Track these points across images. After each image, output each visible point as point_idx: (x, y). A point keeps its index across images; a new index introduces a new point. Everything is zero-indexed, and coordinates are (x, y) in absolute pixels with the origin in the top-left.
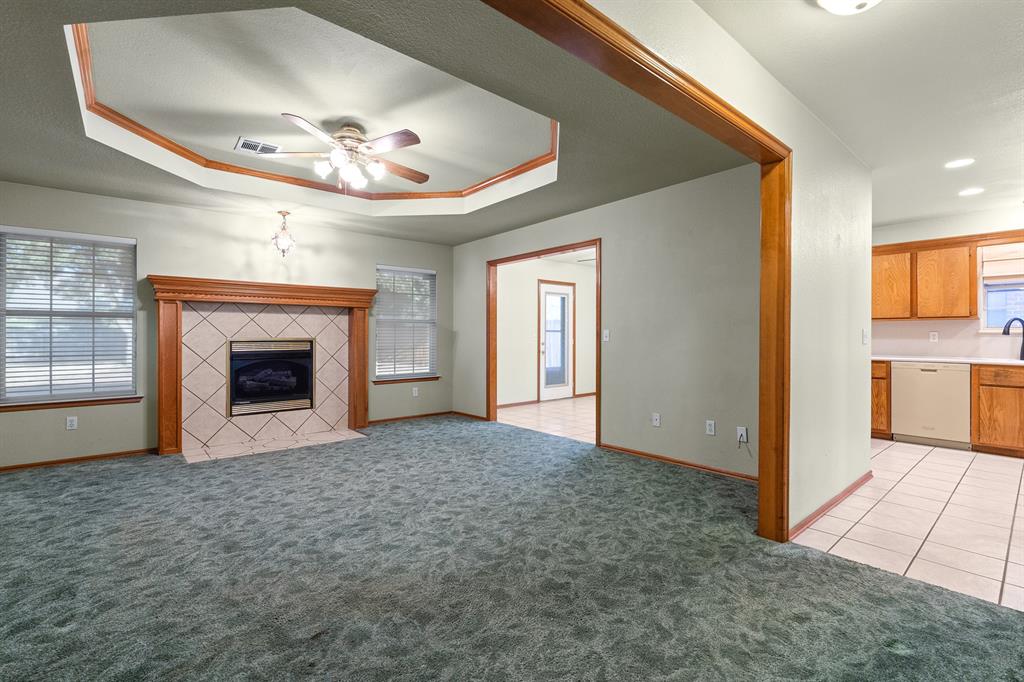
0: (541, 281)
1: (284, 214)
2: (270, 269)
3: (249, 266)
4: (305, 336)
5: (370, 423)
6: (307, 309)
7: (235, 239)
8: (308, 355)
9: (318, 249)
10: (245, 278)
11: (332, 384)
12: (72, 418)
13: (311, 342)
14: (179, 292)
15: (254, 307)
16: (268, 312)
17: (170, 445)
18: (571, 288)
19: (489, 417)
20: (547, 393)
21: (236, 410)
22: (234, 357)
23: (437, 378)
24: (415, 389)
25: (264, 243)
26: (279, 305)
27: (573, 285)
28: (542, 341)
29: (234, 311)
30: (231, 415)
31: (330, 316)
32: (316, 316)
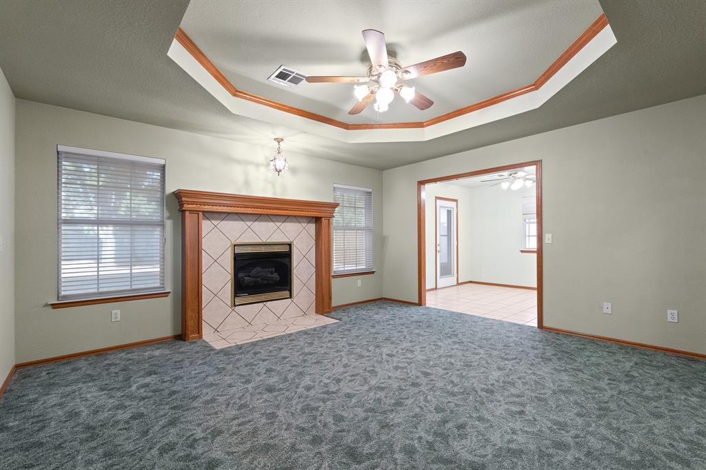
0: (437, 198)
1: (279, 140)
2: (262, 186)
3: (247, 183)
4: (286, 240)
5: (333, 308)
6: (287, 218)
7: (238, 162)
8: (288, 255)
10: (244, 193)
11: (304, 279)
12: (116, 311)
13: (290, 245)
14: (201, 204)
15: (251, 217)
16: (260, 221)
17: (193, 333)
18: (454, 204)
19: (420, 303)
20: (441, 282)
21: (238, 301)
22: (238, 259)
23: (373, 272)
24: (359, 281)
25: (258, 165)
26: (268, 215)
27: (456, 201)
28: (438, 243)
29: (236, 220)
30: (235, 306)
31: (303, 224)
32: (293, 224)
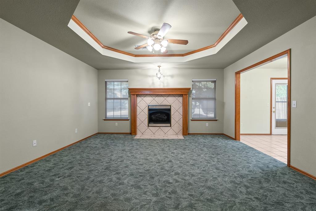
0: (272, 79)
1: (159, 67)
2: (158, 84)
3: (153, 83)
4: (169, 104)
5: (189, 134)
6: (169, 95)
7: (150, 76)
8: (170, 110)
9: (172, 76)
10: (152, 87)
11: (177, 120)
13: (170, 106)
14: (135, 92)
15: (154, 96)
16: (158, 97)
17: (133, 133)
20: (275, 131)
21: (150, 125)
22: (149, 110)
23: (217, 120)
24: (207, 124)
26: (161, 95)
28: (273, 106)
29: (149, 97)
30: (149, 126)
31: (176, 97)
32: (172, 98)
